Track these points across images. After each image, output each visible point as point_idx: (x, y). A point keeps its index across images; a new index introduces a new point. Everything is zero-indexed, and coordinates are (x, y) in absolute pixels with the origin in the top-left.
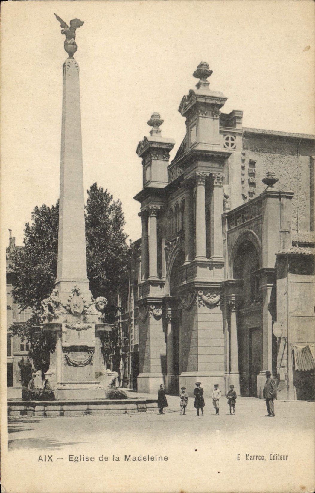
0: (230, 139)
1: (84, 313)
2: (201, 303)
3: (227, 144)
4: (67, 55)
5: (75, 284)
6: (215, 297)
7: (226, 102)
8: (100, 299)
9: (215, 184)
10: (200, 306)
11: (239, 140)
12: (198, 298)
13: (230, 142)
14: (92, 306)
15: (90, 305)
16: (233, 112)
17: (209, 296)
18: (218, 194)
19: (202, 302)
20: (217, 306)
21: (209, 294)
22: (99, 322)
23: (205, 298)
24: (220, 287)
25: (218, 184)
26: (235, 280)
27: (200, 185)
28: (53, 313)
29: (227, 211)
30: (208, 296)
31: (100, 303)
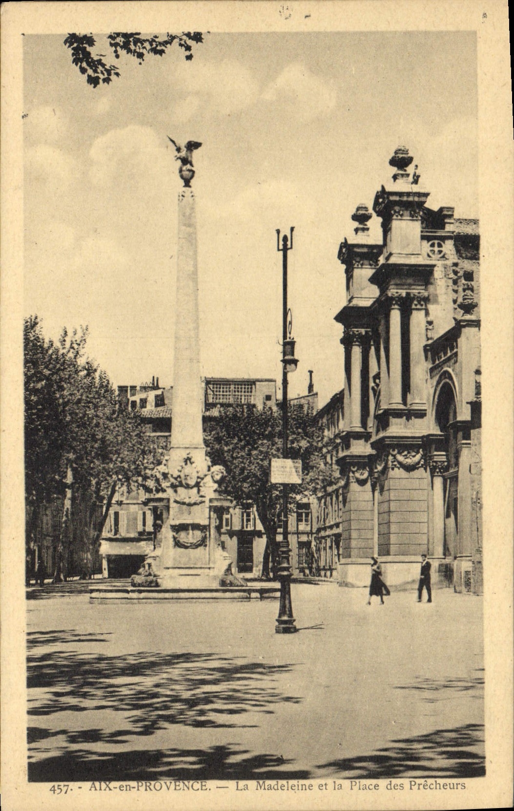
0: (436, 245)
1: (197, 485)
2: (395, 465)
3: (433, 252)
4: (182, 183)
5: (188, 451)
6: (414, 456)
7: (429, 197)
8: (217, 468)
9: (413, 307)
10: (393, 469)
11: (449, 247)
12: (390, 458)
13: (436, 249)
14: (207, 477)
15: (206, 475)
16: (441, 209)
17: (406, 455)
18: (418, 319)
19: (396, 463)
20: (418, 468)
21: (406, 453)
22: (213, 495)
23: (400, 458)
24: (421, 443)
25: (419, 307)
26: (443, 433)
27: (393, 309)
28: (160, 485)
29: (430, 342)
30: (404, 456)
31: (216, 473)
